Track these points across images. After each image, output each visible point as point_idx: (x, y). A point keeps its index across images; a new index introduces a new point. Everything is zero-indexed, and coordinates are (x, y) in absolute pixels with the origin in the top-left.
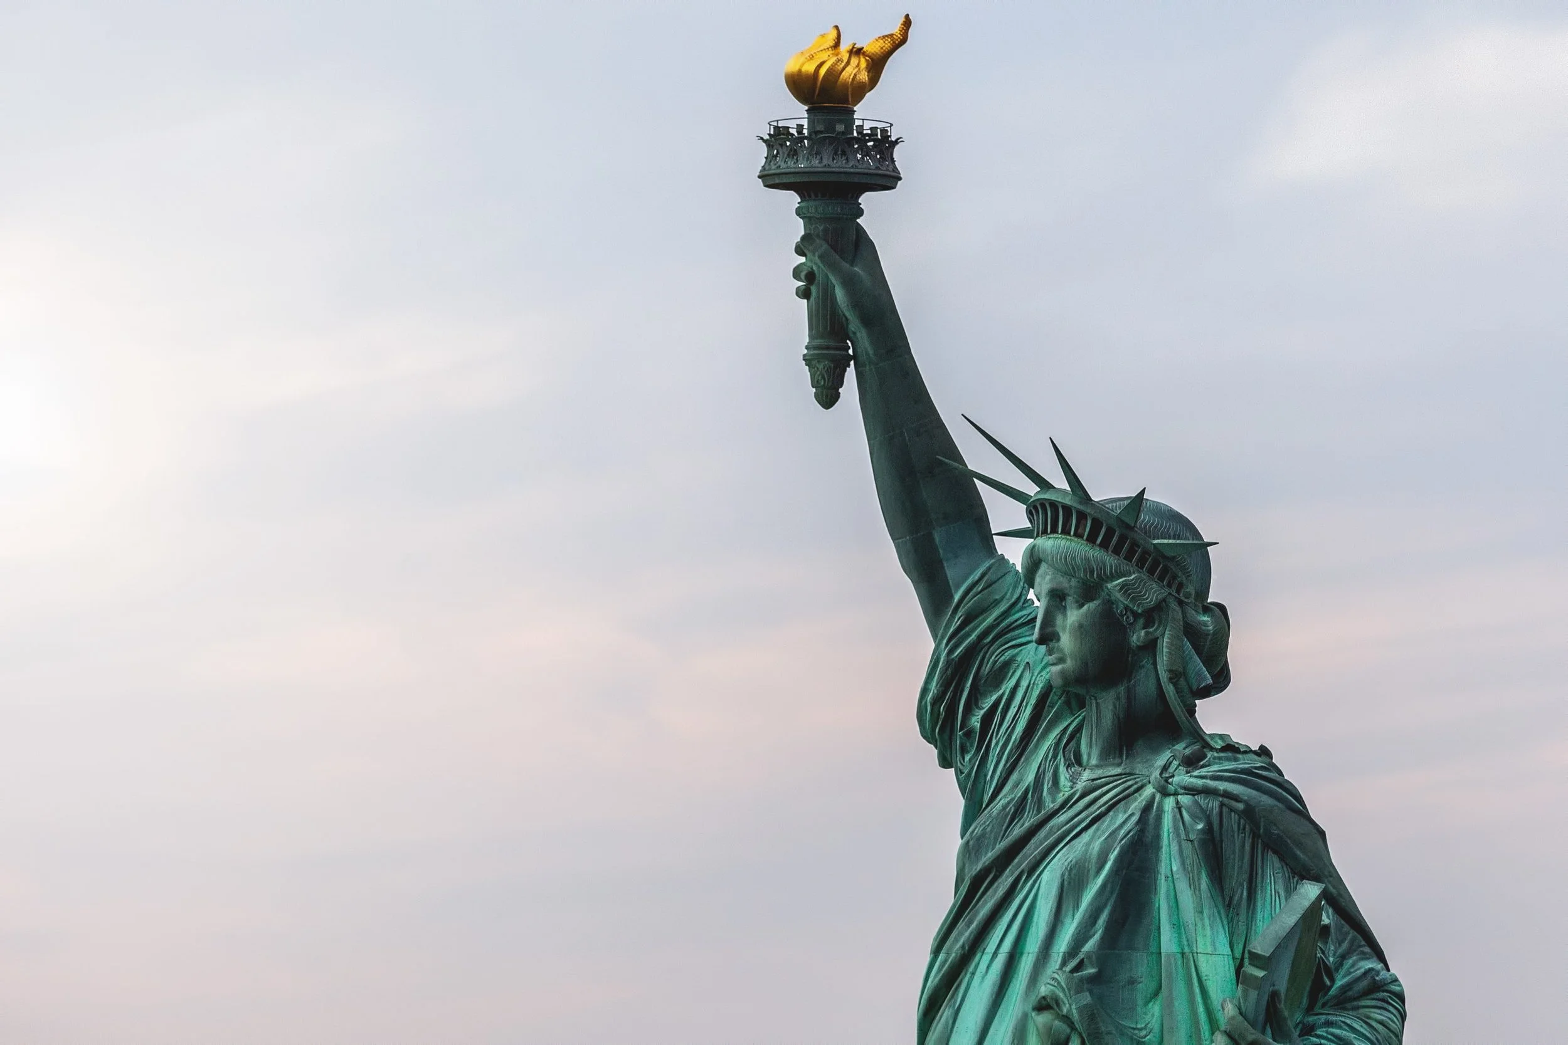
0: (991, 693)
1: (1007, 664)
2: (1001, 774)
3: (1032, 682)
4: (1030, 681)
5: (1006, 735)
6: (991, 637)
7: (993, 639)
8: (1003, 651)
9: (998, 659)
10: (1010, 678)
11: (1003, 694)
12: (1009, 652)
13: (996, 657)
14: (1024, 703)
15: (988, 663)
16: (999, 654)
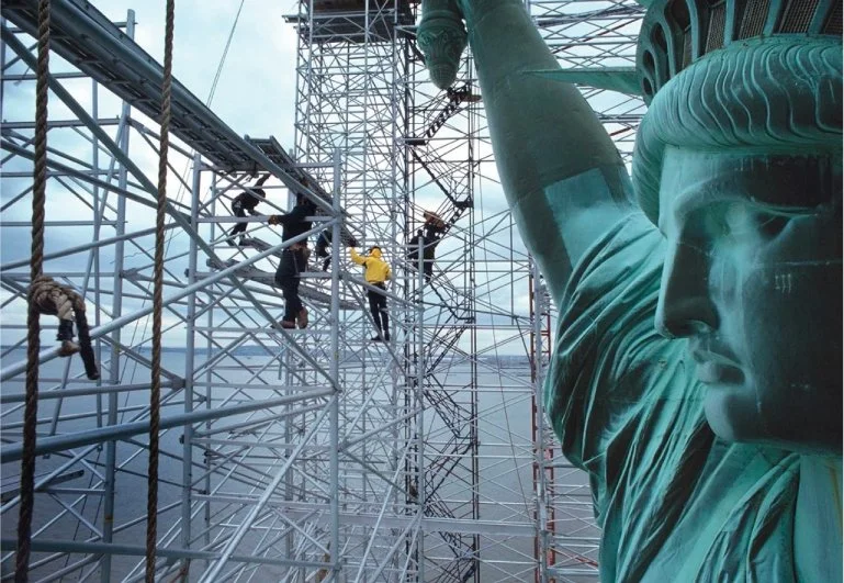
0: (625, 407)
1: (645, 366)
2: (633, 558)
3: (687, 397)
4: (686, 391)
5: (644, 486)
6: (620, 324)
7: (623, 328)
8: (642, 342)
9: (634, 357)
10: (654, 386)
11: (642, 412)
12: (652, 344)
13: (631, 352)
14: (675, 432)
15: (618, 363)
16: (635, 348)
